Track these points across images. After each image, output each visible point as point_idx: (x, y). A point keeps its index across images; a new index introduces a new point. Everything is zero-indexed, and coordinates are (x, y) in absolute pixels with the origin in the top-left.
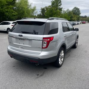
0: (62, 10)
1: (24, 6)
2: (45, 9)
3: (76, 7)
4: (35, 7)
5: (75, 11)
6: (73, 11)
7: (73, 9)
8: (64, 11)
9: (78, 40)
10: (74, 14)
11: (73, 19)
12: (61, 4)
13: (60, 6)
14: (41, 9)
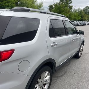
0: (72, 9)
1: (28, 2)
2: (54, 7)
3: (88, 6)
4: (41, 4)
5: (87, 10)
6: (84, 10)
7: (85, 9)
8: (74, 10)
9: (83, 47)
10: (85, 13)
11: (84, 18)
12: (72, 2)
13: (70, 3)
14: (49, 7)
